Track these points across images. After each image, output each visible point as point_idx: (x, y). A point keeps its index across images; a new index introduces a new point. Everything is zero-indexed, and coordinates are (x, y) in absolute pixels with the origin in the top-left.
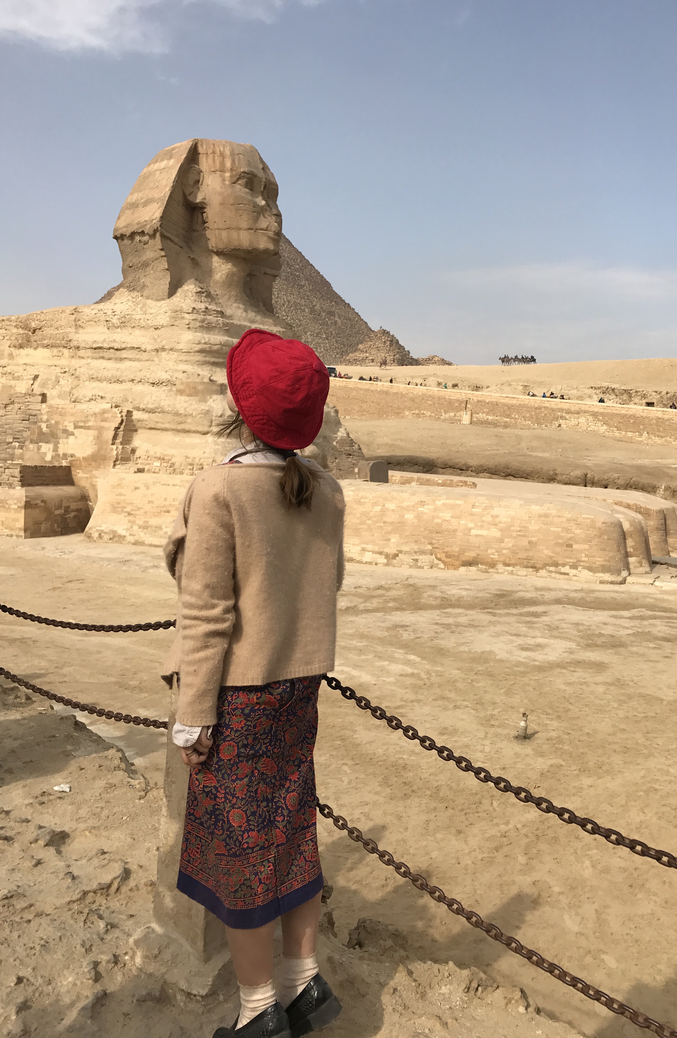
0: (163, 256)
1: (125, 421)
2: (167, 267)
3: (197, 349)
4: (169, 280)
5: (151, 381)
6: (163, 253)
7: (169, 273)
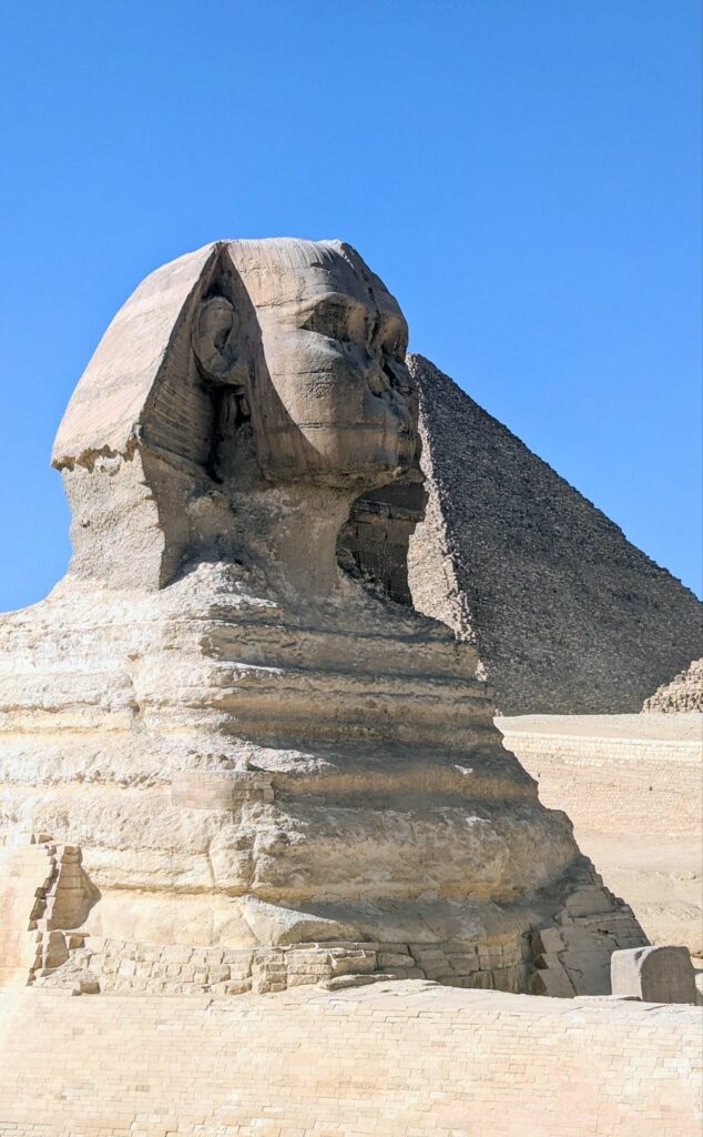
0: (147, 498)
1: (61, 873)
2: (156, 521)
4: (163, 547)
5: (119, 777)
6: (148, 492)
7: (162, 534)
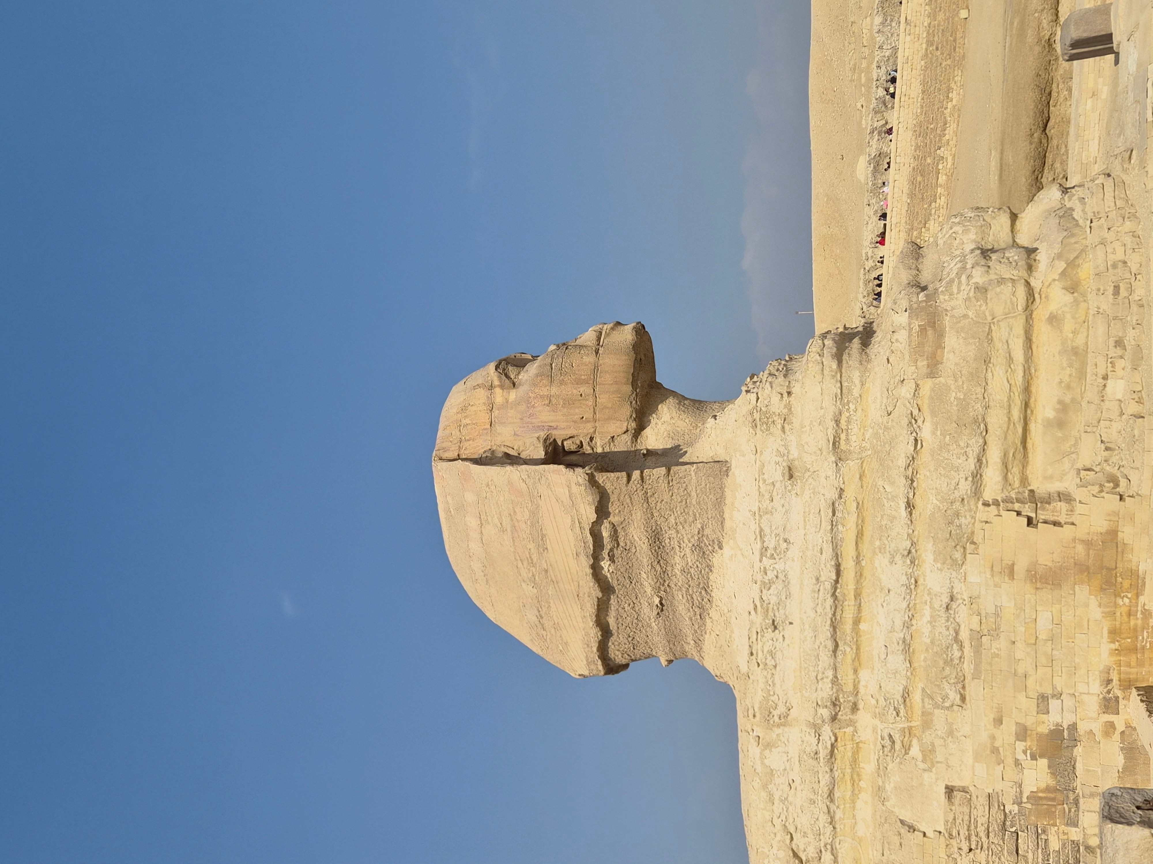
1: (1010, 506)
3: (834, 366)
6: (636, 474)
